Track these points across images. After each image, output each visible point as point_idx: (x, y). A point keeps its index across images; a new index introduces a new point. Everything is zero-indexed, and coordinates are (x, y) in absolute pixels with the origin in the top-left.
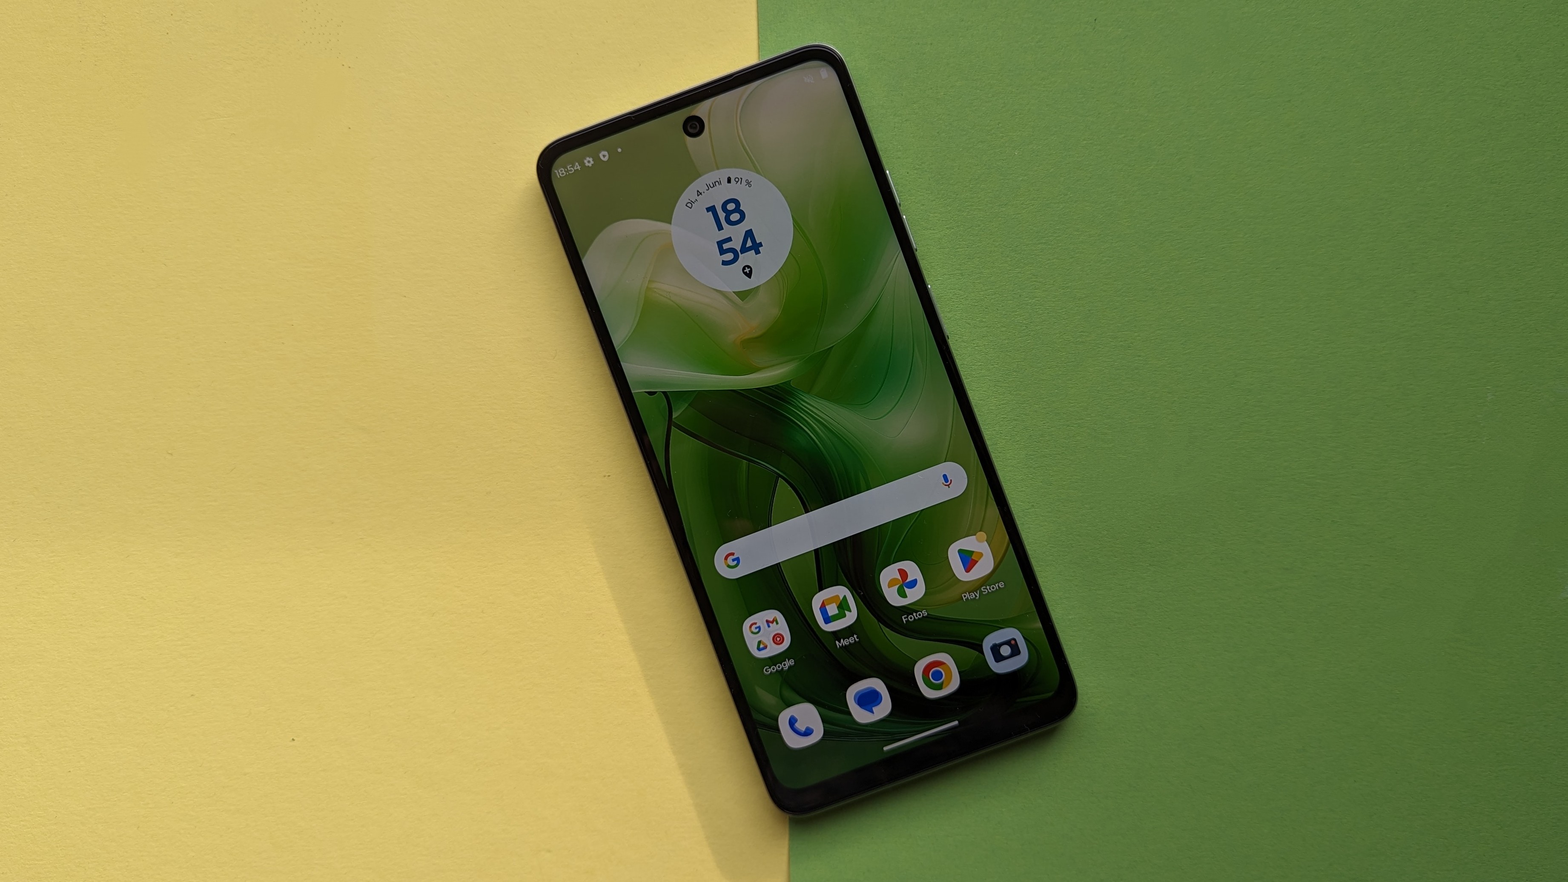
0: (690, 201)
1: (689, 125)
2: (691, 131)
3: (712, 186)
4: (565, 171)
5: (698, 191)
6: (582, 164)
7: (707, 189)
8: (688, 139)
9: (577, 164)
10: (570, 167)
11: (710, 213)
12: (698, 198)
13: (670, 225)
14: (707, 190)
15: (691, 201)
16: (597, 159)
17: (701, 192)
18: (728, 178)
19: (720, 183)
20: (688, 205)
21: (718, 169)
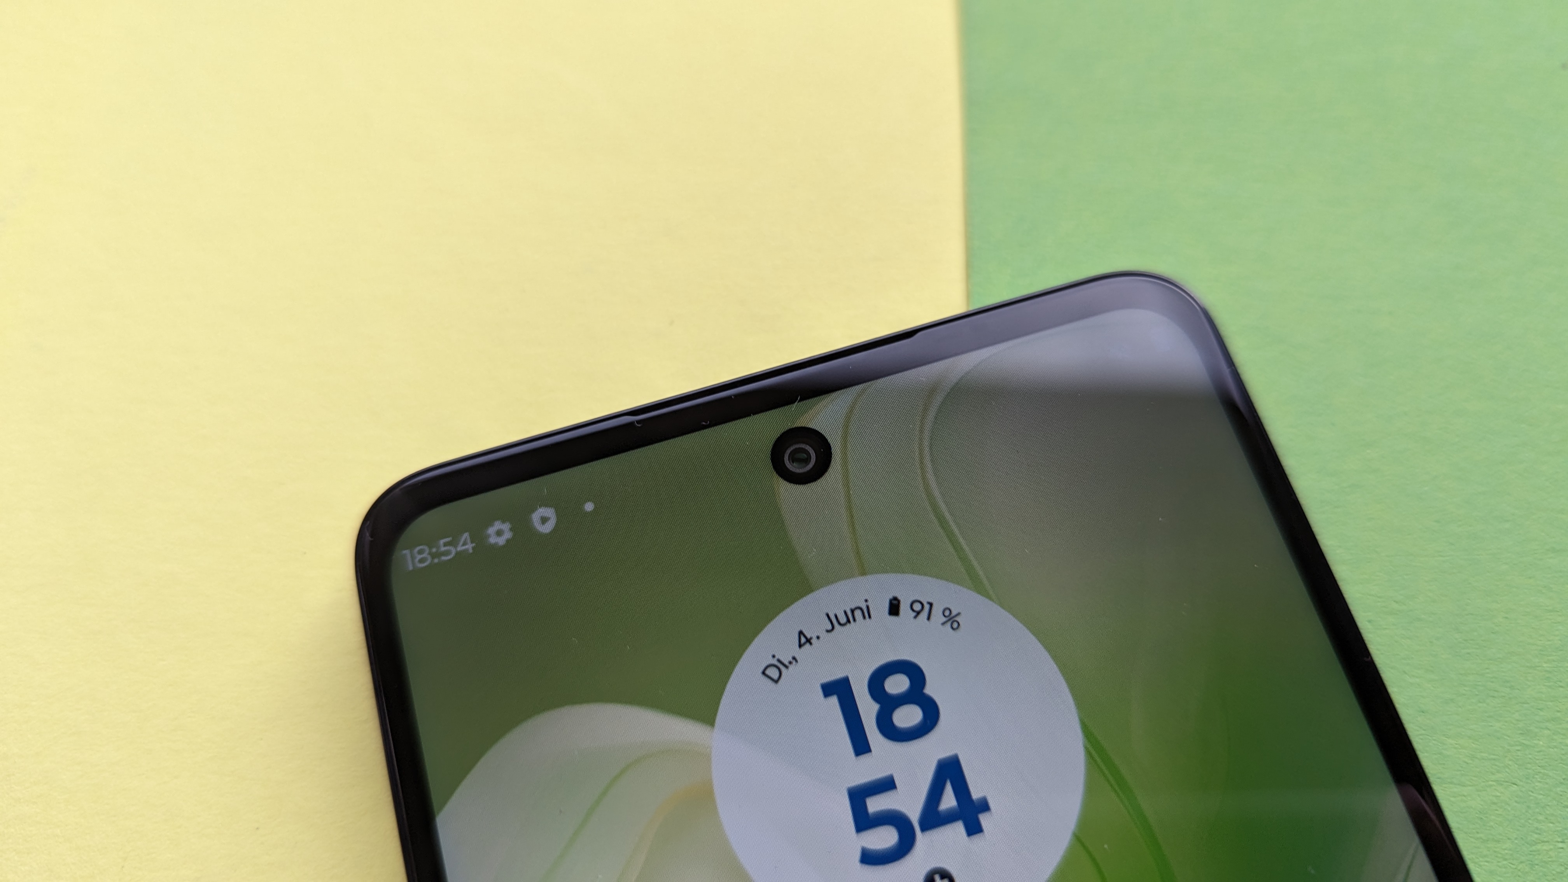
0: (775, 662)
1: (788, 451)
2: (794, 468)
3: (843, 620)
4: (430, 554)
5: (801, 633)
6: (479, 538)
7: (830, 627)
8: (786, 490)
9: (466, 535)
10: (445, 545)
11: (834, 700)
12: (799, 653)
13: (709, 728)
14: (828, 631)
15: (779, 661)
16: (522, 526)
17: (809, 637)
18: (891, 601)
19: (867, 613)
20: (768, 672)
21: (863, 573)
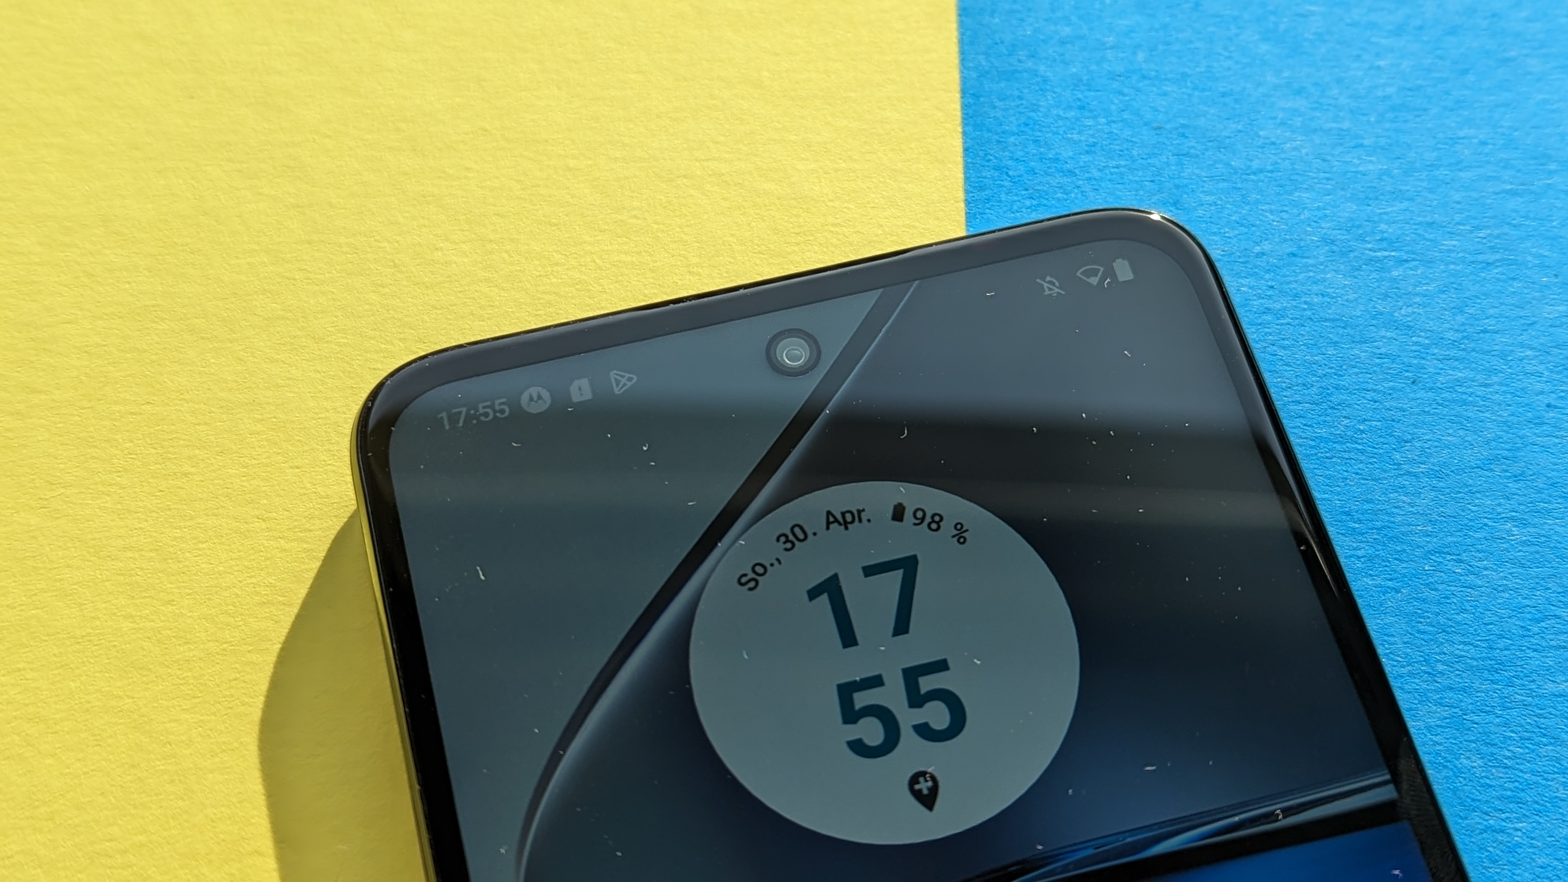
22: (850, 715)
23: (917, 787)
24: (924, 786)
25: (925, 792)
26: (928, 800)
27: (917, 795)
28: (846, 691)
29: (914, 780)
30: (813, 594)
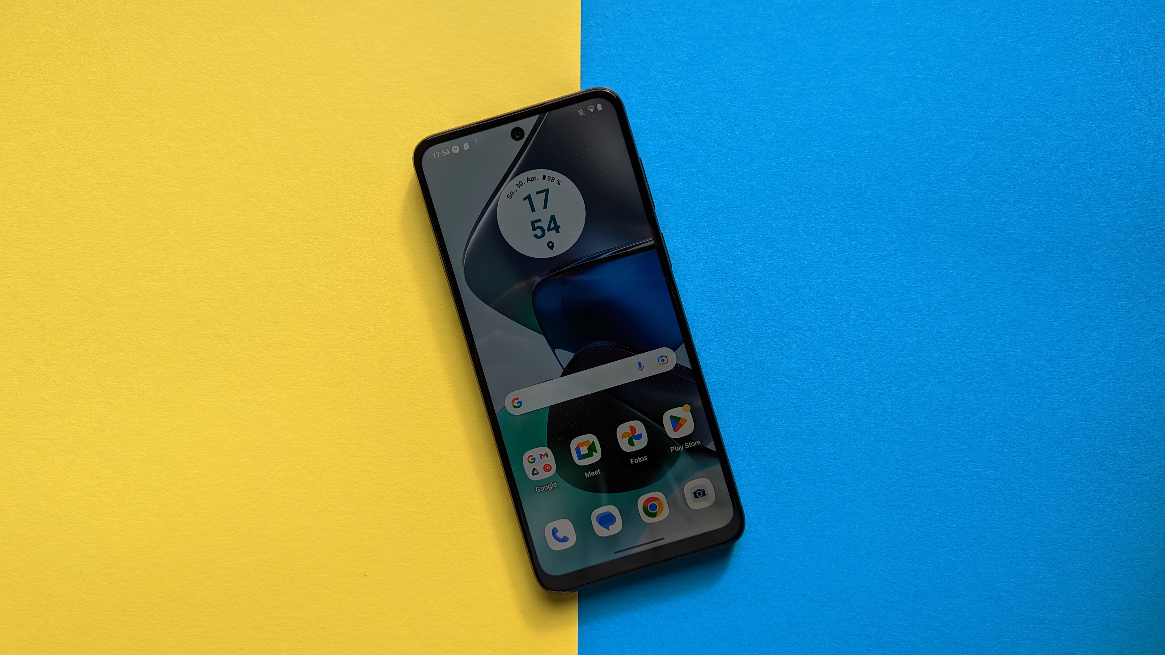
22: (534, 229)
23: (549, 245)
24: (550, 245)
25: (551, 246)
26: (551, 248)
27: (549, 247)
28: (533, 223)
29: (548, 243)
30: (525, 199)
